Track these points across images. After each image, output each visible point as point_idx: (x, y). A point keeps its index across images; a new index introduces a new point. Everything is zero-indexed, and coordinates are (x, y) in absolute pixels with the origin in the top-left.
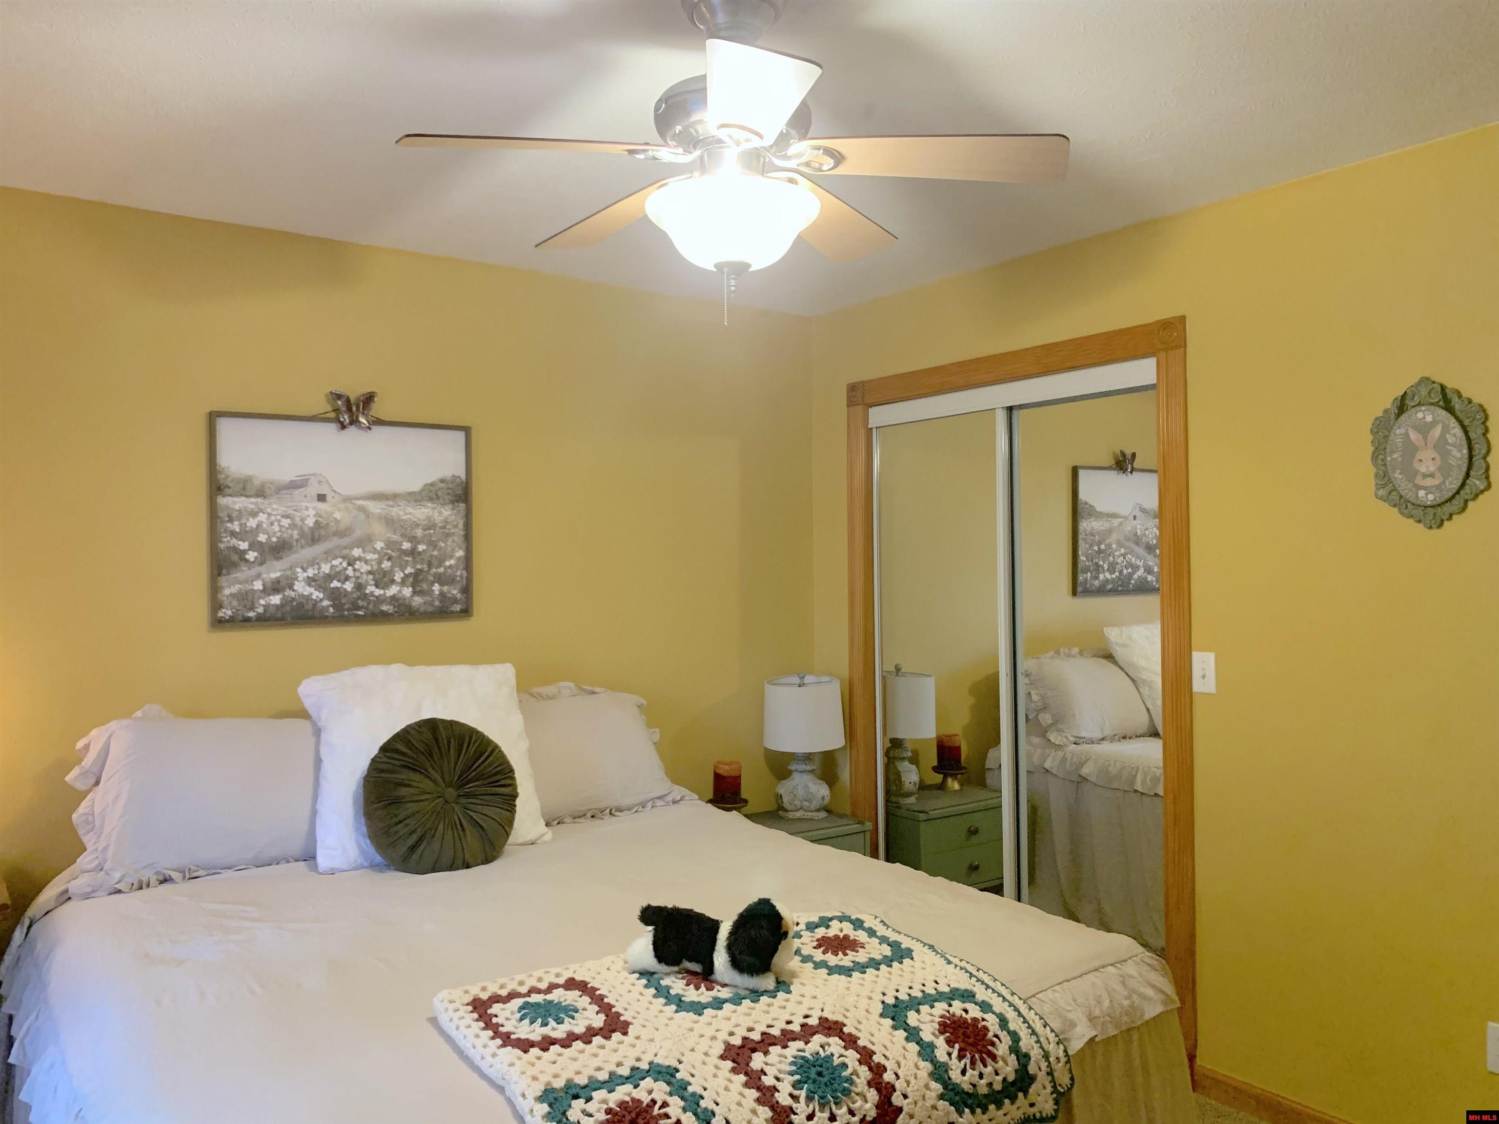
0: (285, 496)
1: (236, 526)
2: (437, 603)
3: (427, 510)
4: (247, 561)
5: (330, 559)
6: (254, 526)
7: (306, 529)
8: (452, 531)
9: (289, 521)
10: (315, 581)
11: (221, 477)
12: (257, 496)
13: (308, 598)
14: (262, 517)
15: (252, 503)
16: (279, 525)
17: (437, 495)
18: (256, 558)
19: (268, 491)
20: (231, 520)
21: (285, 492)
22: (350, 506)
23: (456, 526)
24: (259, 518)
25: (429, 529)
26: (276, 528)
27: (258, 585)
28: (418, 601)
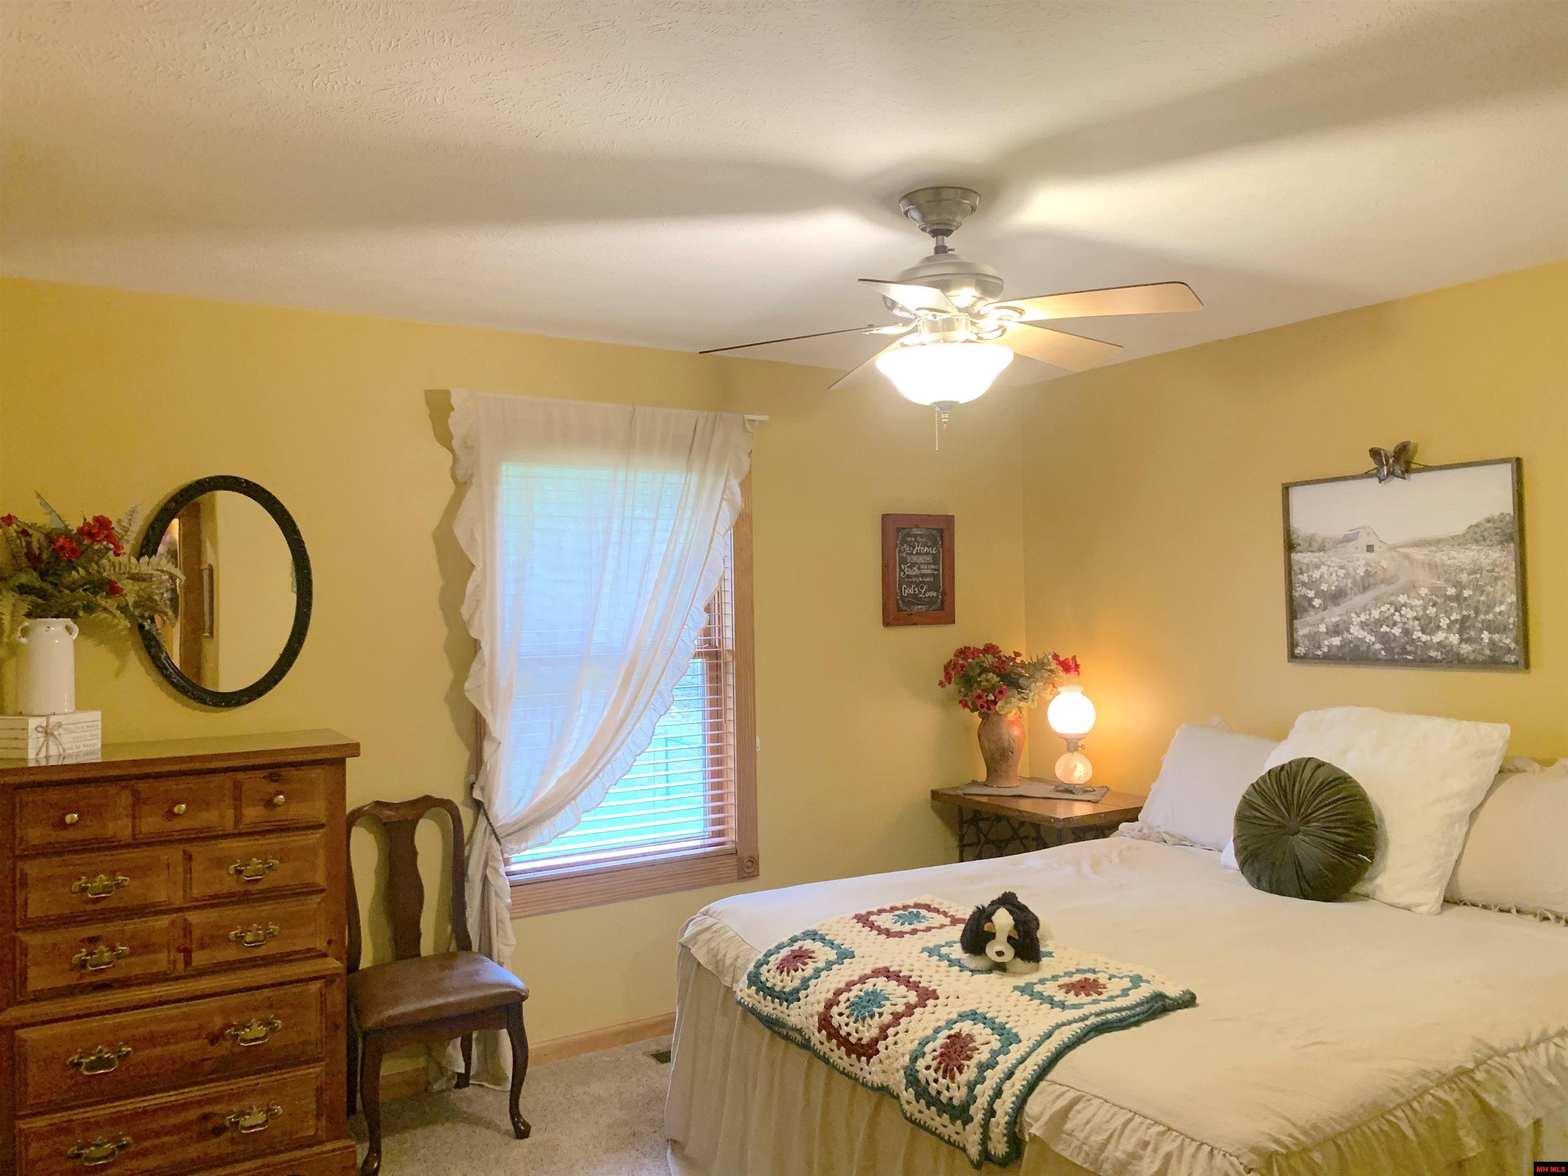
0: (1341, 549)
1: (1305, 578)
2: (1488, 652)
3: (1472, 554)
4: (1314, 607)
5: (1378, 606)
6: (1318, 577)
7: (1358, 578)
8: (1502, 574)
9: (1344, 571)
10: (1367, 625)
11: (1294, 537)
12: (1320, 550)
13: (1362, 640)
14: (1324, 569)
15: (1315, 557)
16: (1337, 576)
17: (1483, 537)
18: (1320, 604)
19: (1327, 545)
20: (1302, 573)
21: (1340, 545)
22: (1396, 554)
23: (1506, 569)
24: (1321, 570)
25: (1476, 573)
26: (1334, 577)
27: (1322, 628)
28: (1466, 649)
